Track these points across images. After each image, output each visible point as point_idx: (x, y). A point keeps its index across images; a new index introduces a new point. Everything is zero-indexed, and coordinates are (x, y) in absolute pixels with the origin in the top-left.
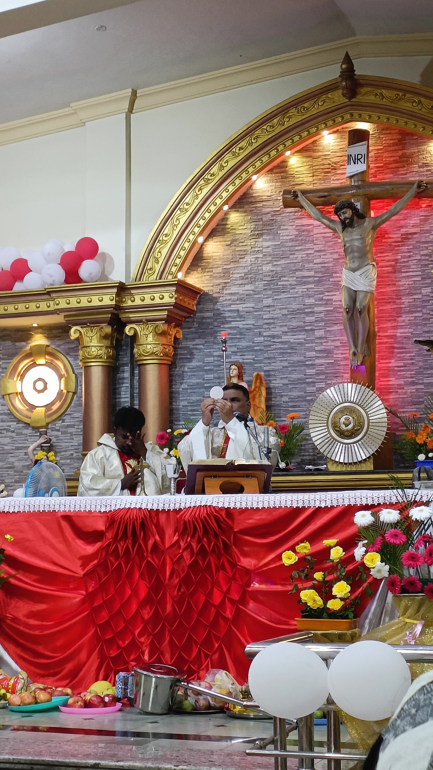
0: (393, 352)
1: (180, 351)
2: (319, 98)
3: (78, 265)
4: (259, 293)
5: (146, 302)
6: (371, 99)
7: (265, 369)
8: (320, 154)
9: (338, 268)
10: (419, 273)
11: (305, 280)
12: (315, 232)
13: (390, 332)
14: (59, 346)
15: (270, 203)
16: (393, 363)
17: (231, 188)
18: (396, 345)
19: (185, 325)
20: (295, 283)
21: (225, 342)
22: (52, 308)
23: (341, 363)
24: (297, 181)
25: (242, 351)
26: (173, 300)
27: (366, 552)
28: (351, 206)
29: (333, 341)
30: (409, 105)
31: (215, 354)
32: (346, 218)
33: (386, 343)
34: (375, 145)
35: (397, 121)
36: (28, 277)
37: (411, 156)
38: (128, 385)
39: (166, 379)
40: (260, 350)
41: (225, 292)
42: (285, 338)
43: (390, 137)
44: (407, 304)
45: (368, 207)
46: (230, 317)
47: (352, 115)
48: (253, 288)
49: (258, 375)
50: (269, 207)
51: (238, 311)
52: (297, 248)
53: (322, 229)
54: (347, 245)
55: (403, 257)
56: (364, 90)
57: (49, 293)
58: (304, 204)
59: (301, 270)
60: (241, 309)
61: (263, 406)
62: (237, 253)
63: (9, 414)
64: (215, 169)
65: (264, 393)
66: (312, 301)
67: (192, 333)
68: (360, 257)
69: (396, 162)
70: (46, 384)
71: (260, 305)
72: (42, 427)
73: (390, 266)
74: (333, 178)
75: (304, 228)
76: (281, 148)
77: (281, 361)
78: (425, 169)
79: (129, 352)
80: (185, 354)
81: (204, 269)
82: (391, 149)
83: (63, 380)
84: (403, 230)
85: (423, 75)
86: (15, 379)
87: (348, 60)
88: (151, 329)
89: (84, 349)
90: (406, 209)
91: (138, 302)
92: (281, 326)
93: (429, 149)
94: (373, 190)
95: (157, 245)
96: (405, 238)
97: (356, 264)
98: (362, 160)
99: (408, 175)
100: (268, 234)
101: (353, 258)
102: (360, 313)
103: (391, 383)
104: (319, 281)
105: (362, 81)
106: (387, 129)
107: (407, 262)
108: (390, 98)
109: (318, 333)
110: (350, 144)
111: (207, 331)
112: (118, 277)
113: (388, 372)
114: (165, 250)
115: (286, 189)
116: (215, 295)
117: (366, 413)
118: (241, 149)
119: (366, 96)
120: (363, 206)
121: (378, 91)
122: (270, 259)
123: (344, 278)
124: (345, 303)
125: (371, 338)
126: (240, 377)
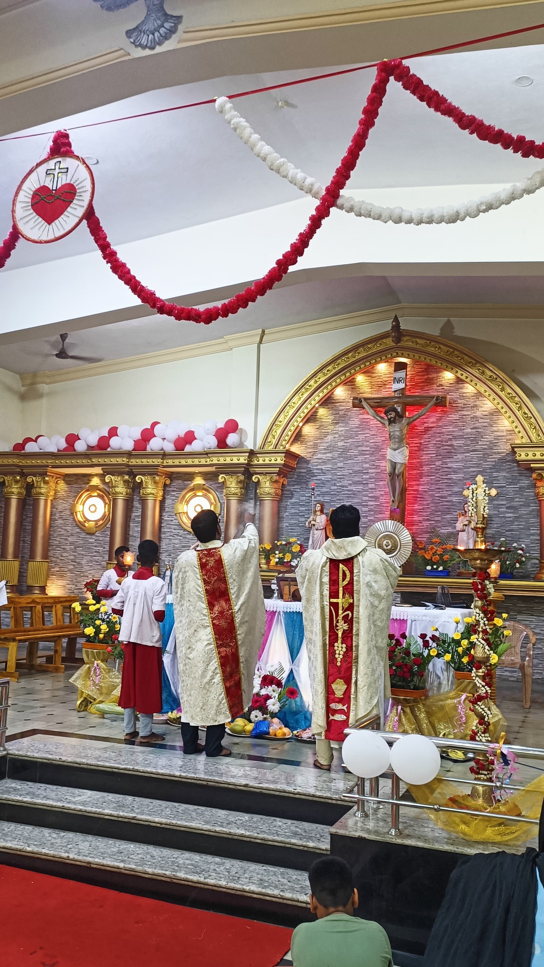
0: (416, 500)
1: (285, 492)
2: (377, 342)
3: (226, 436)
4: (335, 459)
5: (266, 462)
6: (410, 344)
8: (376, 375)
9: (384, 446)
10: (435, 452)
11: (364, 452)
13: (415, 488)
14: (211, 485)
15: (344, 404)
16: (416, 507)
17: (321, 395)
18: (418, 496)
19: (289, 476)
20: (357, 454)
21: (313, 489)
22: (208, 463)
24: (362, 391)
25: (323, 494)
26: (283, 462)
28: (395, 410)
29: (380, 491)
30: (433, 349)
31: (307, 495)
32: (391, 418)
33: (412, 494)
34: (410, 371)
35: (425, 359)
36: (194, 443)
37: (432, 379)
39: (276, 510)
40: (335, 494)
41: (314, 457)
42: (350, 488)
43: (420, 367)
44: (426, 471)
45: (404, 410)
46: (317, 473)
47: (397, 353)
48: (331, 456)
50: (343, 406)
51: (322, 469)
52: (359, 433)
54: (392, 434)
55: (425, 442)
56: (405, 339)
57: (207, 454)
58: (366, 407)
59: (362, 446)
60: (323, 468)
62: (322, 434)
63: (179, 525)
64: (312, 382)
66: (367, 465)
67: (293, 481)
68: (399, 442)
69: (422, 382)
71: (335, 467)
73: (417, 447)
74: (383, 390)
75: (364, 420)
76: (353, 371)
78: (441, 387)
79: (254, 491)
80: (289, 494)
81: (302, 442)
82: (420, 374)
84: (426, 425)
85: (442, 329)
86: (183, 504)
87: (396, 319)
88: (268, 478)
89: (227, 489)
90: (429, 412)
91: (261, 462)
92: (348, 480)
93: (444, 375)
94: (409, 400)
95: (274, 427)
96: (427, 430)
97: (397, 446)
98: (402, 381)
99: (430, 391)
100: (342, 423)
101: (395, 442)
102: (398, 476)
103: (414, 519)
104: (372, 454)
105: (404, 333)
106: (418, 362)
107: (427, 444)
108: (421, 344)
109: (370, 486)
110: (395, 370)
111: (302, 481)
112: (249, 445)
113: (413, 512)
114: (279, 431)
115: (354, 396)
116: (308, 459)
117: (399, 539)
118: (328, 371)
119: (406, 342)
120: (402, 410)
121: (414, 340)
122: (343, 438)
123: (388, 453)
124: (388, 469)
125: (403, 491)
126: (322, 511)
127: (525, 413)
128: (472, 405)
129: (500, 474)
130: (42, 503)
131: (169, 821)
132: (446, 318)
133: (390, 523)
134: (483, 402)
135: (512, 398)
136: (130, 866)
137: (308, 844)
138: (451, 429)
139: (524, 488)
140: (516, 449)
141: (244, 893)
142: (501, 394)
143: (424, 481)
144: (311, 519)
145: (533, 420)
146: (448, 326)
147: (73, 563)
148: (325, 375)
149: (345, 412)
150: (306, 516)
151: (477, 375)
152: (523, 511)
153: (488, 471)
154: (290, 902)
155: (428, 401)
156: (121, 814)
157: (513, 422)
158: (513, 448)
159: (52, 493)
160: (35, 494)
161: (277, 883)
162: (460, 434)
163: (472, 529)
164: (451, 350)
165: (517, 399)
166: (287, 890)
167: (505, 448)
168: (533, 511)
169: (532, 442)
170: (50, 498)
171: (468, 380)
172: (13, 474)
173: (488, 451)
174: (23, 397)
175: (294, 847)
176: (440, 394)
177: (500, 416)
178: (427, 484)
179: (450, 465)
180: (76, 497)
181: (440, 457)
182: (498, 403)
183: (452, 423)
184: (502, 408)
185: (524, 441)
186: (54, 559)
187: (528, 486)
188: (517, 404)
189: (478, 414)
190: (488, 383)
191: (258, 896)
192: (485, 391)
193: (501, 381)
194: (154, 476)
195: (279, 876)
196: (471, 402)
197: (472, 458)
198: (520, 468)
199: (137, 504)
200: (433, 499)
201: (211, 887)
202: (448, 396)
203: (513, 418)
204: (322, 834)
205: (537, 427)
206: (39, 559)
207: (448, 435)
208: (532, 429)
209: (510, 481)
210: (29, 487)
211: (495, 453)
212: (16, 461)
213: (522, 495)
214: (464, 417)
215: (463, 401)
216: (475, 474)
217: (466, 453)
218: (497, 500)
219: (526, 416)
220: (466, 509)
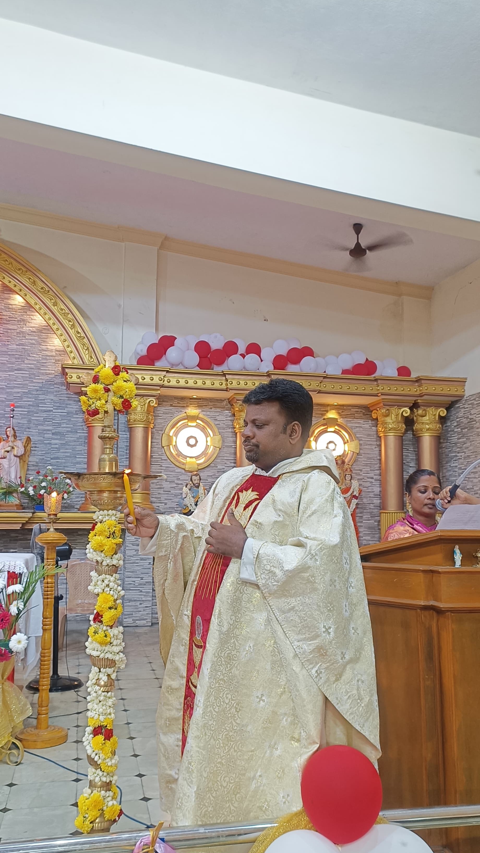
127: (78, 333)
128: (19, 319)
129: (47, 397)
134: (32, 317)
135: (65, 315)
139: (72, 413)
140: (67, 370)
142: (53, 308)
145: (86, 340)
151: (27, 284)
152: (70, 437)
153: (34, 393)
157: (65, 341)
158: (63, 368)
162: (5, 349)
163: (15, 456)
165: (70, 316)
167: (53, 369)
168: (80, 437)
169: (84, 364)
171: (16, 289)
173: (35, 372)
177: (49, 335)
182: (50, 319)
184: (54, 324)
185: (76, 362)
187: (76, 411)
188: (70, 321)
189: (25, 329)
190: (40, 294)
193: (53, 294)
196: (18, 316)
197: (17, 377)
198: (70, 391)
203: (65, 336)
205: (90, 348)
208: (84, 350)
209: (58, 405)
211: (43, 374)
213: (70, 420)
214: (9, 331)
215: (8, 313)
216: (19, 395)
217: (10, 371)
218: (42, 425)
219: (79, 335)
220: (8, 433)
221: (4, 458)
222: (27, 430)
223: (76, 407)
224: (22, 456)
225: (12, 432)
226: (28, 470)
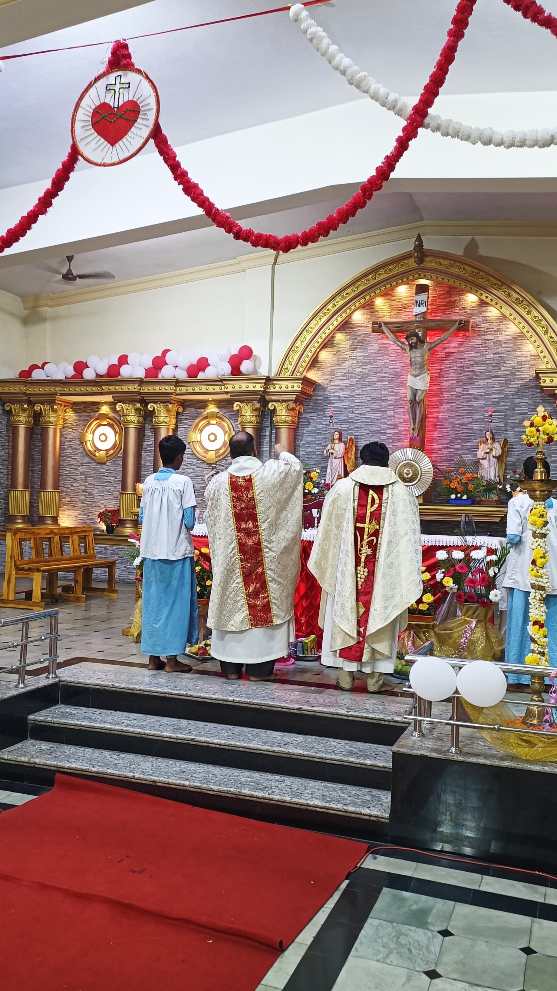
0: (436, 428)
1: (301, 420)
2: (399, 263)
3: (240, 363)
4: (353, 386)
5: (282, 389)
6: (433, 265)
7: (355, 434)
8: (396, 298)
9: (404, 372)
10: (455, 378)
11: (382, 379)
12: (390, 348)
13: (435, 415)
14: (225, 413)
15: (363, 328)
16: (436, 434)
17: (340, 319)
18: (438, 423)
19: (305, 403)
20: (376, 380)
21: (331, 417)
22: (223, 390)
23: (403, 433)
24: (381, 315)
25: (341, 422)
26: (300, 389)
27: (444, 577)
28: (416, 335)
29: (398, 418)
30: (457, 270)
31: (323, 423)
32: (413, 343)
33: (432, 421)
34: (432, 293)
35: (449, 280)
36: (208, 369)
37: (454, 302)
38: (268, 440)
39: (292, 438)
40: (352, 422)
41: (331, 384)
42: (368, 415)
43: (442, 289)
44: (447, 398)
45: (425, 335)
46: (334, 400)
47: (419, 275)
48: (349, 382)
49: (351, 438)
50: (361, 331)
51: (339, 396)
52: (378, 358)
53: (394, 347)
54: (413, 360)
55: (445, 368)
56: (428, 259)
57: (221, 381)
58: (386, 332)
59: (381, 373)
60: (341, 395)
61: (353, 457)
62: (340, 359)
63: (192, 454)
64: (330, 306)
65: (354, 450)
66: (386, 392)
67: (310, 409)
68: (420, 368)
69: (444, 305)
70: (216, 436)
71: (353, 394)
72: (213, 464)
73: (437, 373)
74: (403, 314)
75: (383, 346)
76: (373, 294)
77: (365, 429)
78: (463, 311)
79: (269, 419)
80: (305, 422)
81: (318, 369)
82: (442, 297)
83: (227, 435)
84: (447, 350)
85: (466, 249)
86: (197, 432)
87: (419, 238)
88: (285, 406)
89: (242, 417)
90: (451, 337)
91: (277, 389)
92: (366, 408)
93: (467, 298)
94: (430, 324)
95: (291, 353)
96: (448, 356)
97: (418, 372)
98: (424, 305)
99: (452, 315)
100: (360, 348)
101: (416, 368)
102: (418, 403)
103: (433, 447)
104: (391, 380)
105: (427, 253)
106: (440, 284)
107: (448, 371)
108: (445, 265)
109: (389, 413)
110: (417, 293)
111: (319, 408)
112: (264, 372)
113: (433, 440)
114: (296, 357)
115: (373, 320)
116: (325, 386)
117: (420, 467)
118: (347, 294)
119: (429, 263)
120: (423, 334)
121: (438, 260)
122: (361, 364)
123: (409, 380)
124: (409, 396)
125: (424, 419)
126: (340, 439)
127: (551, 338)
128: (495, 329)
129: (523, 401)
130: (51, 432)
131: (228, 742)
132: (471, 237)
133: (409, 451)
134: (507, 326)
135: (539, 322)
136: (195, 784)
137: (365, 762)
138: (473, 354)
140: (540, 375)
141: (308, 808)
142: (527, 317)
143: (444, 408)
144: (329, 447)
146: (472, 247)
147: (85, 493)
148: (343, 298)
149: (364, 337)
150: (323, 444)
151: (503, 297)
153: (509, 397)
154: (354, 815)
155: (450, 325)
156: (180, 736)
157: (538, 347)
158: (537, 374)
159: (61, 422)
160: (44, 423)
161: (339, 798)
162: (483, 359)
163: (494, 457)
164: (476, 271)
165: (544, 322)
166: (349, 804)
167: (528, 374)
169: (556, 367)
170: (59, 427)
171: (493, 303)
172: (19, 402)
173: (511, 377)
174: (26, 321)
175: (352, 765)
176: (463, 317)
177: (524, 341)
178: (448, 411)
179: (471, 392)
180: (85, 425)
181: (461, 384)
182: (524, 327)
183: (474, 348)
184: (528, 332)
185: (549, 366)
186: (65, 489)
188: (543, 327)
189: (502, 338)
190: (515, 306)
191: (322, 810)
192: (511, 315)
193: (527, 303)
194: (167, 404)
195: (339, 792)
196: (495, 326)
197: (494, 384)
198: (543, 394)
199: (148, 433)
200: (453, 427)
201: (275, 802)
202: (471, 320)
203: (539, 342)
204: (377, 753)
206: (50, 488)
207: (469, 361)
209: (533, 407)
210: (37, 416)
211: (518, 379)
212: (23, 389)
214: (487, 341)
215: (485, 325)
216: (496, 400)
217: (488, 379)
218: (518, 427)
219: (552, 340)
220: (487, 436)
221: (484, 459)
222: (505, 432)
223: (550, 408)
224: (500, 456)
225: (491, 435)
226: (506, 469)
